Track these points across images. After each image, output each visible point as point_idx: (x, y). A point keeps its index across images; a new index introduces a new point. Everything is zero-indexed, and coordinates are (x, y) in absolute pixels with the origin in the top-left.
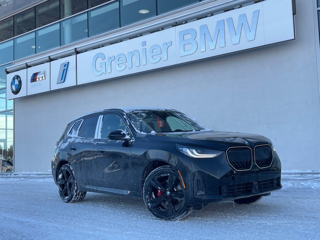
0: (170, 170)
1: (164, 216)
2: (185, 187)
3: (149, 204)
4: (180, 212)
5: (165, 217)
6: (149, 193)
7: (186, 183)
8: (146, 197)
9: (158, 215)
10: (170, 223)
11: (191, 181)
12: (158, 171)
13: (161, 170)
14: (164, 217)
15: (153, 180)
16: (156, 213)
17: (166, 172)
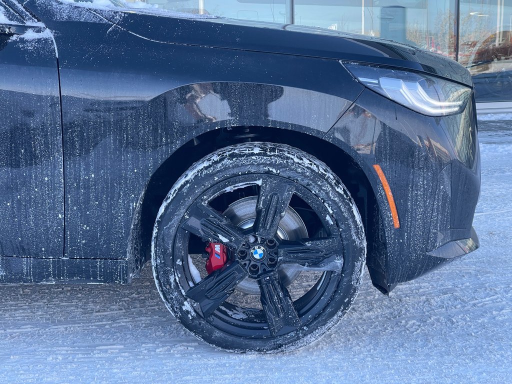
0: (265, 165)
1: (256, 339)
2: (397, 225)
3: (187, 306)
4: (319, 315)
5: (259, 343)
6: (179, 262)
7: (406, 211)
8: (172, 280)
9: (230, 338)
10: (270, 359)
11: (425, 202)
12: (212, 175)
13: (226, 168)
14: (252, 342)
15: (195, 210)
16: (217, 334)
17: (250, 173)
